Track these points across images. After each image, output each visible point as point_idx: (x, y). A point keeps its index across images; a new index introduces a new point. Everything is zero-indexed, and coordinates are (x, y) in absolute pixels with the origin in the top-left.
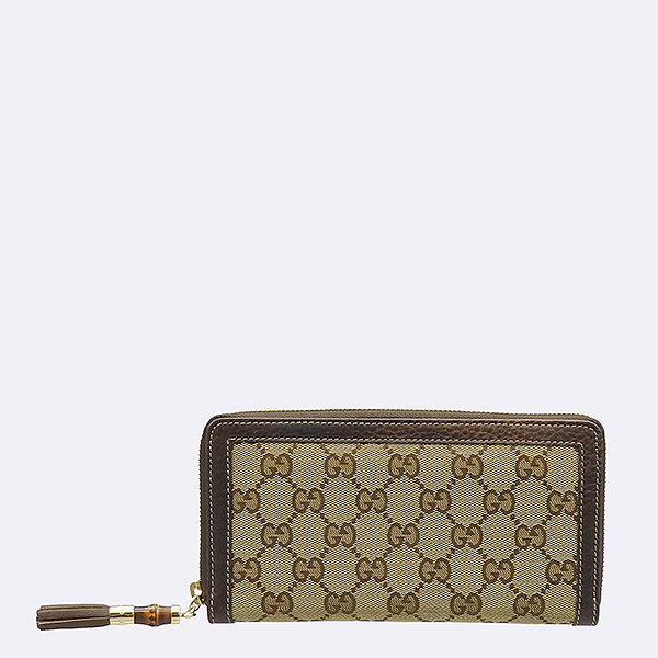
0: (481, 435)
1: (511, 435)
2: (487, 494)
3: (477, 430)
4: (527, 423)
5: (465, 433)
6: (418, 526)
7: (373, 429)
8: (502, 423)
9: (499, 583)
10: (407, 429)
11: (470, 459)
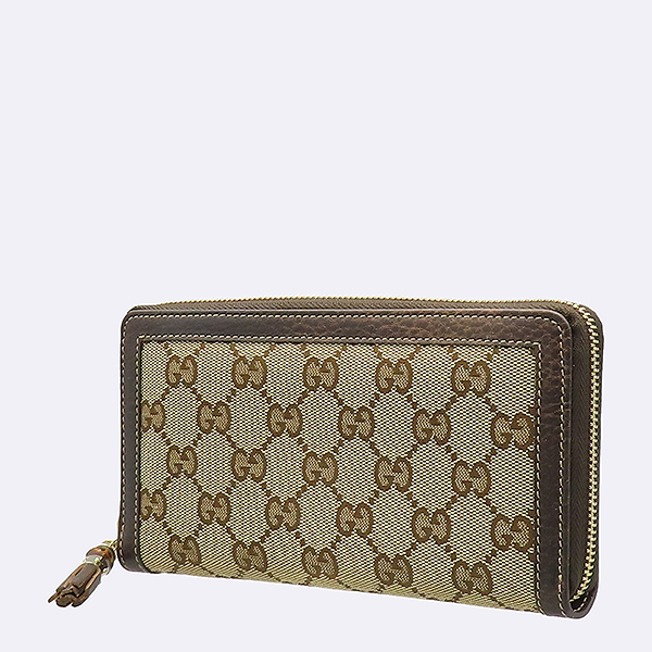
0: (415, 332)
1: (449, 332)
2: (417, 414)
3: (409, 324)
4: (471, 314)
5: (395, 329)
6: (336, 457)
7: (290, 323)
8: (440, 314)
9: (431, 543)
10: (327, 323)
11: (398, 365)
